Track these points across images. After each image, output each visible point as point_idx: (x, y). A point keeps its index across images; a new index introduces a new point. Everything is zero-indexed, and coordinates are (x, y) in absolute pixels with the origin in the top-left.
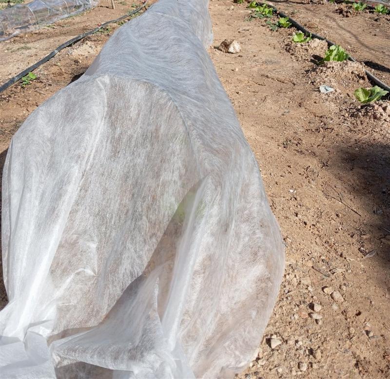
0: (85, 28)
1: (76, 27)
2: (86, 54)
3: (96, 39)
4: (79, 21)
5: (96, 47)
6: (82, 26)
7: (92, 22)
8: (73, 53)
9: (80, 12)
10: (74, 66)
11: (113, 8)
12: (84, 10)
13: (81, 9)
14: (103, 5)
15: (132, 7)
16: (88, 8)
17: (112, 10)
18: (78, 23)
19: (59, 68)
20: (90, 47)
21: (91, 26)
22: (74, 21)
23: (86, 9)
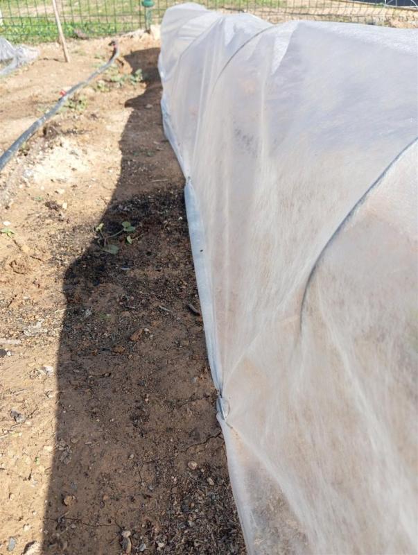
0: (34, 99)
1: (15, 97)
2: (71, 179)
3: (71, 127)
4: (17, 86)
5: (85, 152)
6: (27, 96)
7: (43, 87)
8: (36, 177)
9: (11, 69)
10: (54, 227)
11: (66, 61)
12: (17, 67)
13: (13, 65)
14: (47, 57)
15: (96, 58)
16: (23, 63)
17: (66, 64)
18: (17, 90)
19: (10, 242)
20: (72, 153)
21: (45, 94)
22: (6, 86)
23: (21, 64)
